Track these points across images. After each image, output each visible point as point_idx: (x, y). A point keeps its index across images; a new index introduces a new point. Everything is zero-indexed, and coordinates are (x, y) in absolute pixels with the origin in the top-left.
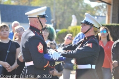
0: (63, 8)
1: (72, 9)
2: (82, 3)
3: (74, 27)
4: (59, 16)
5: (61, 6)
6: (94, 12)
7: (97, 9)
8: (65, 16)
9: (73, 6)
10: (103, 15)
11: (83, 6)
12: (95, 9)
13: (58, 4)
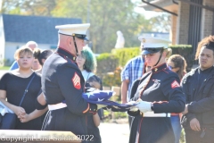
0: (102, 20)
1: (116, 21)
2: (131, 13)
3: (121, 50)
4: (96, 34)
5: (99, 17)
6: (149, 27)
7: (154, 22)
8: (104, 32)
9: (117, 17)
10: (164, 31)
11: (132, 18)
12: (151, 22)
13: (94, 14)
